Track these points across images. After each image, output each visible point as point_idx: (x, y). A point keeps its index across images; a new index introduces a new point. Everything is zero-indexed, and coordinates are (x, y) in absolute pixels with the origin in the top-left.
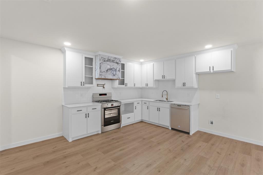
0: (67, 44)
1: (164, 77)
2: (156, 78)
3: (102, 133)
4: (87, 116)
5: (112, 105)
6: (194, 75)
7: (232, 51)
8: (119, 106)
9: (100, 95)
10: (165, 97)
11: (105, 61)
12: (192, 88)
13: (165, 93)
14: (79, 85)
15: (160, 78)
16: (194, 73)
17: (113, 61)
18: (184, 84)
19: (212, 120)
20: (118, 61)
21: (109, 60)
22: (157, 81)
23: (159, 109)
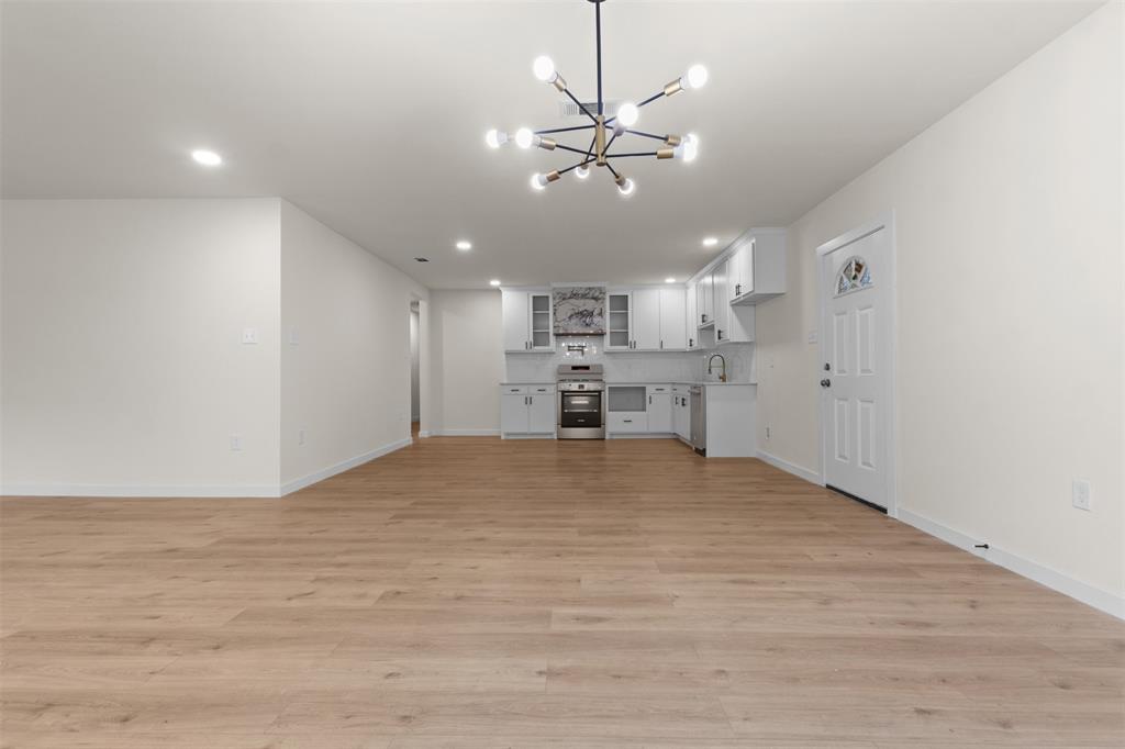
0: (495, 283)
1: (703, 318)
3: (559, 439)
4: (528, 401)
5: (582, 386)
6: (730, 311)
7: (753, 244)
8: (600, 392)
9: (574, 368)
11: (564, 299)
14: (524, 348)
17: (584, 296)
18: (720, 334)
20: (597, 294)
21: (574, 296)
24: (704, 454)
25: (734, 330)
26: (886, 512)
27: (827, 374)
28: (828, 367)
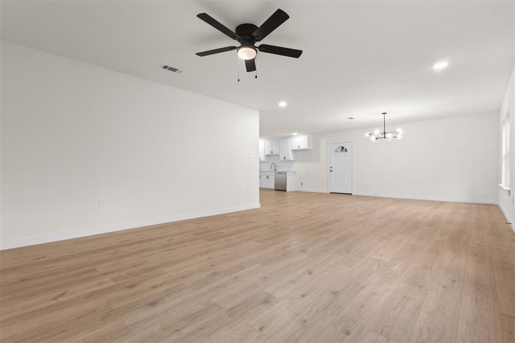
1: (272, 152)
2: (266, 153)
6: (291, 151)
7: (308, 137)
10: (274, 168)
12: (290, 161)
13: (273, 165)
15: (269, 153)
18: (285, 158)
19: (302, 182)
22: (268, 156)
23: (268, 177)
24: (286, 191)
25: (291, 157)
26: (351, 194)
27: (331, 169)
28: (331, 167)
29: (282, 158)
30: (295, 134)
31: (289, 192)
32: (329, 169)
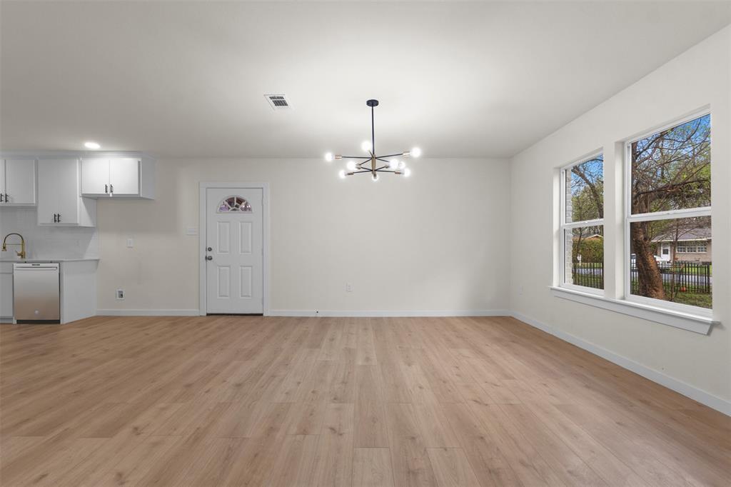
1: (5, 198)
6: (79, 201)
7: (139, 162)
10: (16, 249)
12: (75, 228)
16: (78, 194)
18: (57, 218)
19: (120, 290)
24: (58, 322)
25: (82, 216)
26: (262, 315)
27: (209, 254)
28: (210, 249)
29: (45, 217)
30: (91, 145)
31: (72, 324)
32: (203, 254)
